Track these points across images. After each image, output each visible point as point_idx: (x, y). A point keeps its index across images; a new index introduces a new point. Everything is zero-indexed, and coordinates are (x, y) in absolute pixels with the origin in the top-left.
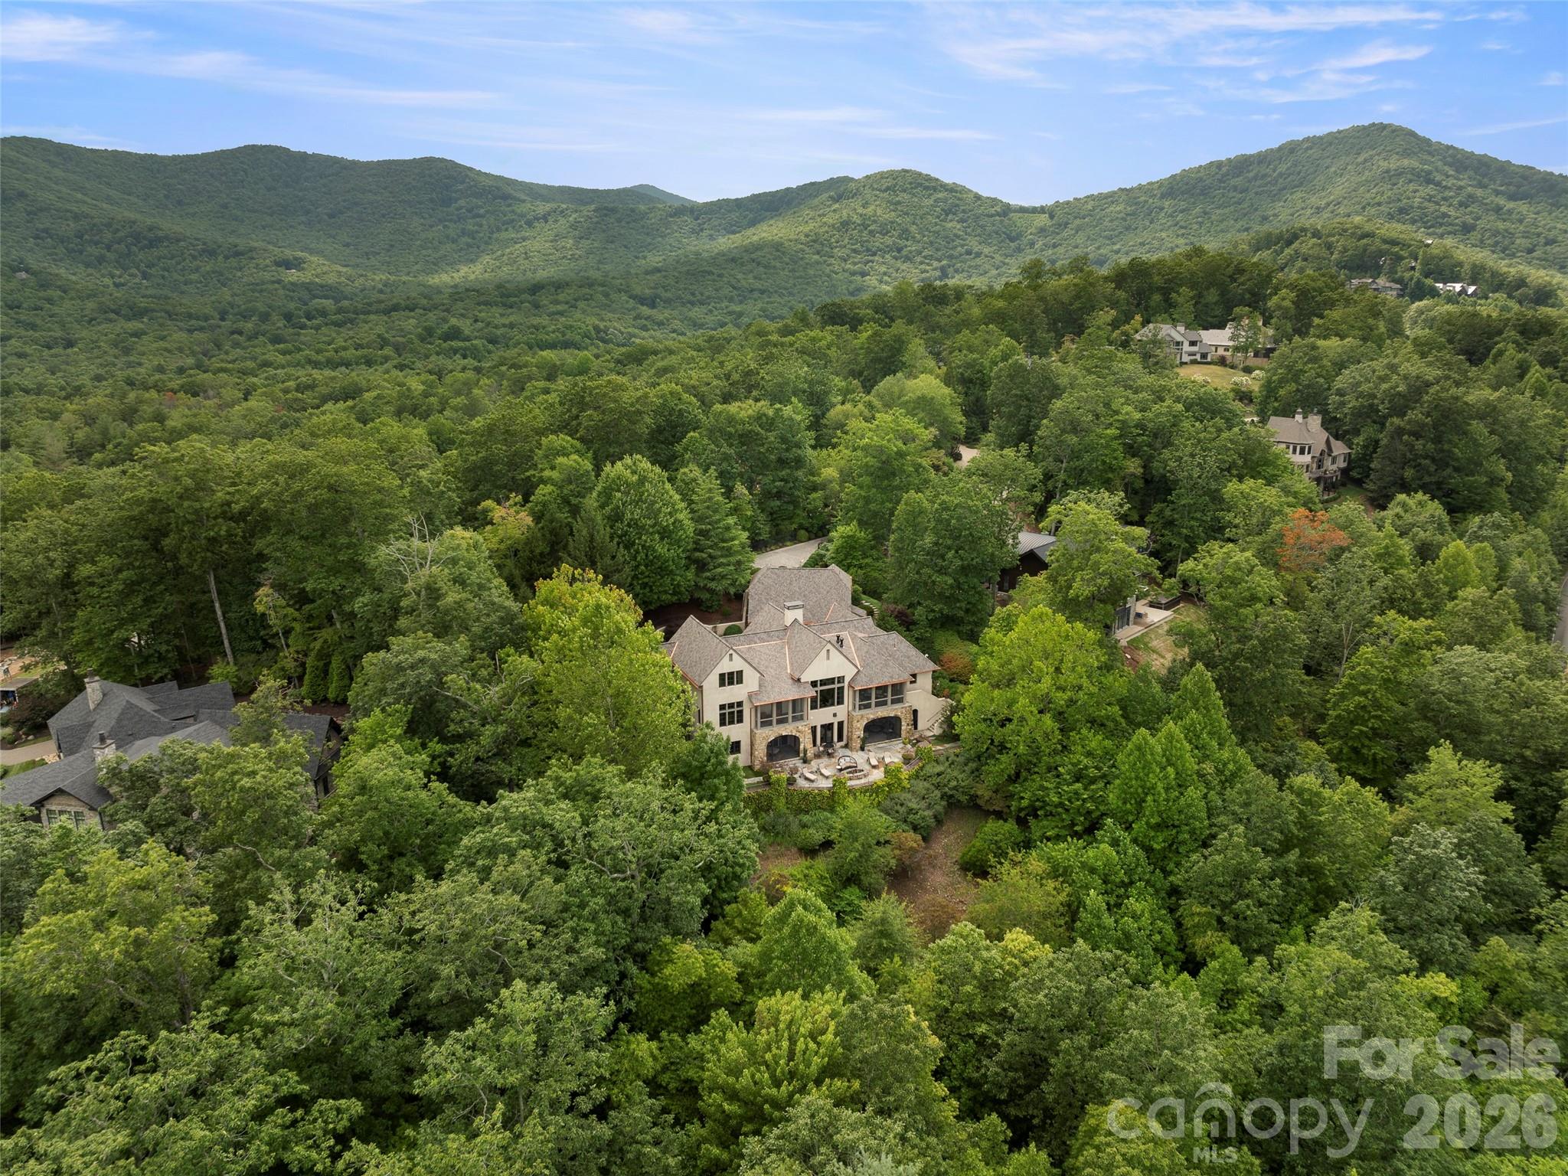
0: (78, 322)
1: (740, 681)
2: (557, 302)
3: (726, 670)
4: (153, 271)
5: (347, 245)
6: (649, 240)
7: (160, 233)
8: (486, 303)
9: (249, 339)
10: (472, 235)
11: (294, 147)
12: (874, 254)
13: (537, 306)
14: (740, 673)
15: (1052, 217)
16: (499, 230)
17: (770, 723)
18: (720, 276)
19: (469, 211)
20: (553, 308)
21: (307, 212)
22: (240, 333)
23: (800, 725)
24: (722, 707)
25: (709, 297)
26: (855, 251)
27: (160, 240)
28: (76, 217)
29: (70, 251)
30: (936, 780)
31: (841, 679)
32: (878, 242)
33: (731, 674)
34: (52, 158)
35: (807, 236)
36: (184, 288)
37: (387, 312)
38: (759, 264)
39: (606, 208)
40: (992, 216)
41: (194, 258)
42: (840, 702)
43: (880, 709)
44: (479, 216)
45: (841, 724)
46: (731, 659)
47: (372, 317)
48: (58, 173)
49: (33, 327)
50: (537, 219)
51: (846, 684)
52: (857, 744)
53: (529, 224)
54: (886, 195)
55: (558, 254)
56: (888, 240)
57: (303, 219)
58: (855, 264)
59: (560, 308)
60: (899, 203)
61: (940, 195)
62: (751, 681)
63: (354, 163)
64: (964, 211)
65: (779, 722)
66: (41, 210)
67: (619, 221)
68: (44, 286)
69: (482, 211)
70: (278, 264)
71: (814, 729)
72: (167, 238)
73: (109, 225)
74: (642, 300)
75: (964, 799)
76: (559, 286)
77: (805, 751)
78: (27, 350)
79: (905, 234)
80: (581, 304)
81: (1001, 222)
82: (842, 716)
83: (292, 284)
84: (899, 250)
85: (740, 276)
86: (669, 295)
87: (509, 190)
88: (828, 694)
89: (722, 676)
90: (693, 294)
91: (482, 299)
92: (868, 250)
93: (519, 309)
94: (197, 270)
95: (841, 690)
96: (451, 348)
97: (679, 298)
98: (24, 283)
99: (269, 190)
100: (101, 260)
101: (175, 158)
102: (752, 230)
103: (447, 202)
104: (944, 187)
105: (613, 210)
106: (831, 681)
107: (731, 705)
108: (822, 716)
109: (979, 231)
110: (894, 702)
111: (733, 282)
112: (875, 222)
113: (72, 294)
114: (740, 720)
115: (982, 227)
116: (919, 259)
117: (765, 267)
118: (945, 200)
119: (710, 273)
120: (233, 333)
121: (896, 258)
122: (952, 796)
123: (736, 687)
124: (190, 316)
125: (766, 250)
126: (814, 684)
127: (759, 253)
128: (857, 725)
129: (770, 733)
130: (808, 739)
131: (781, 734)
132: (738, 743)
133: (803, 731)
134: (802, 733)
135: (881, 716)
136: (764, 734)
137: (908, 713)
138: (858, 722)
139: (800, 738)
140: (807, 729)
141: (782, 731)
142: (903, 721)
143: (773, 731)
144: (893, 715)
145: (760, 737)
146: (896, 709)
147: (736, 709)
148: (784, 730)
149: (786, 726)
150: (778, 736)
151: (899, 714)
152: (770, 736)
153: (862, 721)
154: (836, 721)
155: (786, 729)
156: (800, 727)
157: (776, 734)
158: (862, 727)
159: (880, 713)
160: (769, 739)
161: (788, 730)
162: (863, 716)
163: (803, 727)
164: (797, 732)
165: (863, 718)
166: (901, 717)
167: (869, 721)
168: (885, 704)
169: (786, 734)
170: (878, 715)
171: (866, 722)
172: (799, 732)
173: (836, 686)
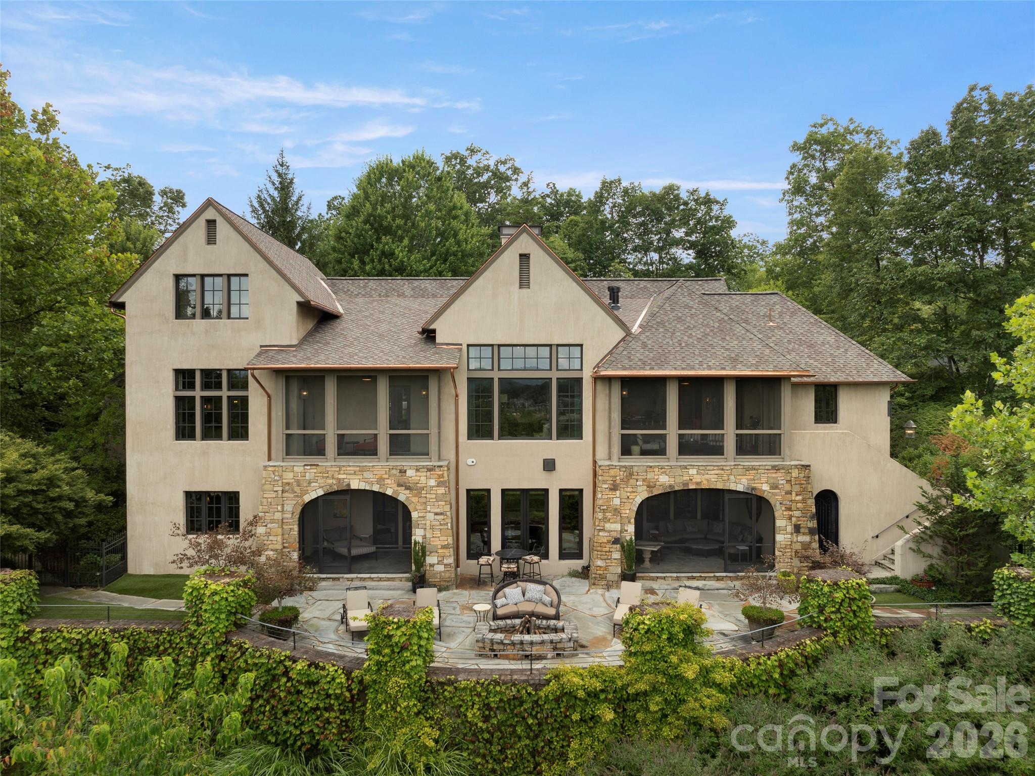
23: (411, 468)
24: (184, 377)
31: (569, 352)
33: (211, 283)
42: (570, 426)
43: (697, 460)
45: (571, 500)
46: (211, 239)
52: (610, 563)
82: (575, 475)
88: (523, 395)
89: (182, 285)
95: (571, 389)
107: (211, 377)
108: (508, 463)
110: (744, 444)
114: (240, 431)
123: (223, 325)
128: (609, 500)
129: (311, 473)
130: (436, 514)
131: (349, 485)
132: (233, 497)
133: (423, 488)
134: (418, 495)
135: (697, 483)
136: (291, 475)
137: (797, 488)
138: (614, 488)
139: (411, 508)
140: (432, 482)
141: (349, 477)
142: (779, 512)
143: (319, 469)
144: (740, 488)
145: (275, 481)
146: (753, 468)
147: (224, 393)
148: (355, 473)
149: (366, 462)
150: (336, 488)
151: (765, 487)
152: (310, 483)
153: (629, 489)
154: (554, 484)
155: (362, 470)
156: (410, 473)
157: (330, 481)
158: (630, 510)
159: (693, 471)
160: (307, 492)
161: (367, 475)
162: (631, 474)
163: (418, 474)
164: (399, 485)
165: (632, 482)
166: (772, 501)
167: (656, 492)
168: (713, 448)
169: (363, 486)
170: (686, 478)
171: (645, 495)
172: (408, 488)
173: (553, 374)
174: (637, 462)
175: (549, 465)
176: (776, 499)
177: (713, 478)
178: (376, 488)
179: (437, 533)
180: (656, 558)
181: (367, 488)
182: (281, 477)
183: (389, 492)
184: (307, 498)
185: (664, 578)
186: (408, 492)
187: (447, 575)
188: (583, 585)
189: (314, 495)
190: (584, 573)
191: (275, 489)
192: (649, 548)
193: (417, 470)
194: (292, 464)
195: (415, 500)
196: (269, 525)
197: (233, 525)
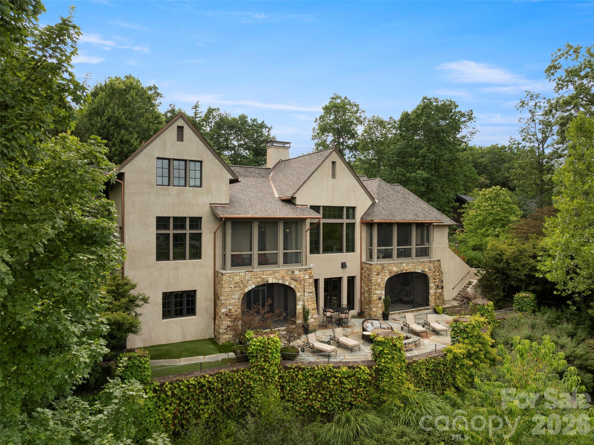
1: (197, 180)
3: (172, 153)
14: (197, 167)
17: (247, 261)
23: (297, 270)
24: (162, 222)
31: (350, 211)
42: (351, 246)
43: (403, 260)
45: (351, 280)
46: (180, 137)
51: (358, 220)
52: (378, 309)
65: (264, 261)
71: (316, 281)
77: (306, 313)
82: (353, 270)
88: (332, 231)
95: (351, 229)
106: (338, 211)
108: (325, 265)
110: (417, 254)
114: (196, 254)
123: (188, 189)
128: (377, 280)
129: (248, 276)
130: (309, 293)
131: (268, 281)
132: (192, 294)
133: (302, 280)
134: (300, 284)
135: (406, 270)
136: (238, 278)
137: (437, 270)
138: (378, 274)
139: (296, 290)
140: (307, 277)
141: (268, 277)
142: (431, 280)
143: (253, 273)
144: (419, 271)
145: (230, 281)
146: (423, 262)
147: (188, 231)
148: (271, 275)
150: (261, 283)
151: (427, 270)
152: (248, 281)
153: (383, 274)
154: (345, 275)
155: (274, 272)
156: (297, 272)
157: (258, 280)
158: (383, 284)
159: (404, 265)
160: (246, 287)
161: (277, 275)
162: (384, 267)
163: (300, 273)
164: (292, 279)
165: (384, 270)
166: (429, 276)
167: (392, 275)
168: (408, 254)
169: (275, 281)
170: (402, 268)
171: (388, 277)
172: (295, 280)
173: (345, 221)
174: (384, 261)
175: (344, 266)
177: (411, 267)
178: (280, 282)
179: (310, 303)
180: (393, 303)
181: (277, 282)
182: (233, 279)
183: (287, 283)
184: (247, 290)
185: (395, 314)
186: (295, 282)
187: (315, 323)
189: (250, 288)
191: (231, 286)
192: (392, 298)
193: (300, 271)
194: (239, 271)
195: (298, 286)
196: (228, 307)
197: (191, 311)
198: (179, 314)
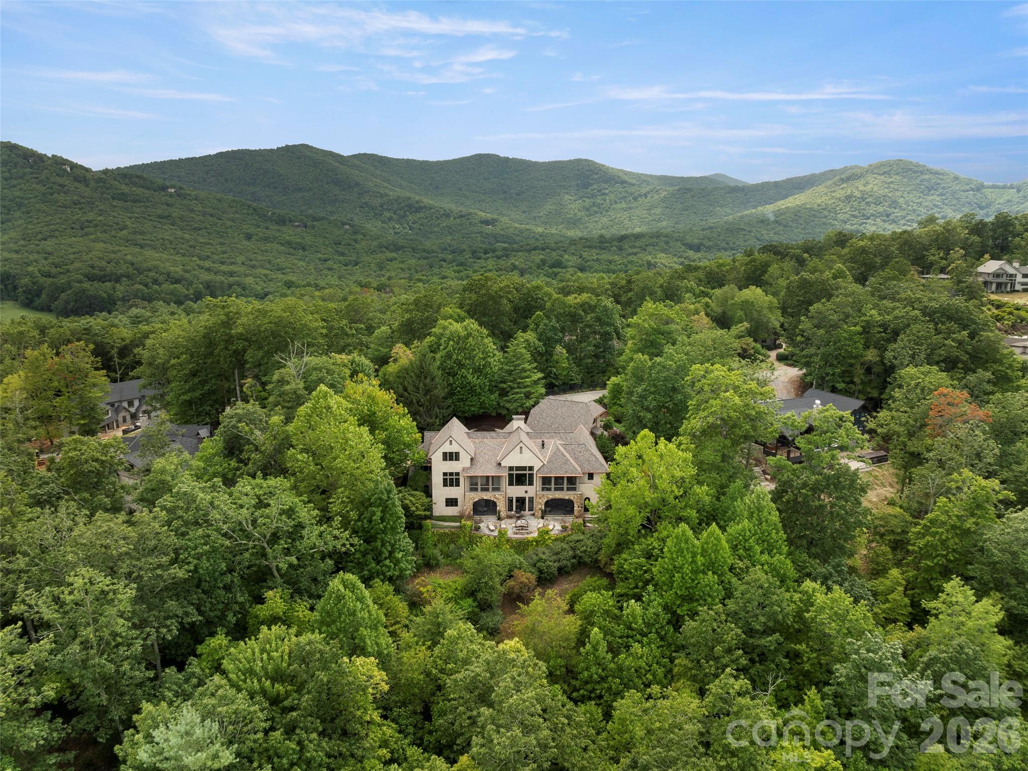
0: (366, 252)
1: (457, 459)
2: (634, 247)
3: (448, 450)
4: (415, 226)
5: (524, 212)
6: (711, 209)
7: (422, 205)
8: (589, 247)
9: (449, 263)
10: (599, 206)
11: (502, 155)
12: (868, 218)
13: (621, 249)
14: (457, 454)
15: (1019, 191)
16: (616, 203)
17: (476, 490)
18: (750, 232)
19: (599, 191)
20: (630, 251)
21: (505, 192)
22: (445, 261)
23: (497, 494)
24: (445, 474)
25: (738, 246)
26: (853, 216)
27: (421, 208)
28: (382, 196)
29: (376, 214)
30: (572, 544)
31: (531, 468)
32: (872, 210)
33: (451, 454)
34: (377, 164)
35: (819, 205)
36: (429, 235)
37: (529, 251)
38: (780, 224)
39: (686, 189)
40: (967, 191)
41: (438, 218)
42: (531, 484)
43: (558, 492)
44: (604, 194)
45: (531, 499)
46: (451, 444)
47: (520, 253)
48: (378, 172)
49: (343, 254)
50: (640, 196)
51: (535, 472)
52: (540, 514)
53: (635, 199)
54: (882, 177)
55: (651, 218)
56: (880, 209)
57: (502, 196)
58: (852, 225)
59: (635, 250)
60: (892, 182)
61: (926, 177)
62: (465, 461)
63: (536, 163)
64: (944, 188)
65: (483, 490)
66: (366, 192)
67: (693, 196)
68: (355, 233)
69: (607, 191)
70: (482, 222)
71: (510, 499)
72: (425, 207)
73: (396, 200)
74: (691, 247)
75: (587, 560)
76: (638, 237)
77: (502, 512)
78: (335, 266)
79: (894, 204)
80: (649, 248)
81: (974, 195)
82: (532, 493)
83: (487, 234)
84: (888, 216)
85: (764, 232)
86: (710, 243)
87: (626, 178)
88: (520, 477)
89: (445, 454)
90: (727, 243)
91: (588, 244)
92: (864, 215)
93: (610, 251)
94: (438, 225)
95: (531, 476)
96: (553, 272)
97: (717, 245)
98: (346, 231)
99: (485, 179)
100: (390, 219)
101: (438, 162)
102: (782, 202)
103: (586, 186)
104: (930, 171)
105: (689, 190)
106: (524, 468)
107: (451, 474)
108: (517, 491)
109: (954, 202)
110: (568, 489)
111: (759, 235)
112: (871, 196)
113: (368, 237)
114: (458, 485)
115: (957, 199)
116: (903, 222)
117: (784, 226)
118: (929, 180)
119: (743, 230)
120: (442, 260)
121: (884, 221)
122: (580, 557)
123: (454, 463)
124: (424, 250)
125: (787, 215)
126: (511, 468)
127: (782, 217)
128: (539, 501)
129: (475, 495)
130: (502, 504)
131: (484, 498)
132: (456, 499)
133: (499, 498)
135: (558, 497)
136: (471, 496)
137: (579, 498)
138: (540, 498)
139: (497, 503)
140: (501, 497)
141: (484, 496)
142: (575, 503)
143: (477, 494)
144: (567, 498)
146: (570, 494)
147: (455, 477)
149: (488, 493)
150: (481, 499)
151: (573, 498)
152: (475, 497)
153: (543, 498)
154: (527, 496)
155: (486, 495)
157: (479, 497)
158: (543, 503)
159: (557, 495)
160: (474, 499)
163: (499, 496)
164: (494, 498)
165: (544, 496)
167: (549, 499)
168: (562, 489)
169: (486, 498)
170: (555, 496)
171: (547, 499)
173: (527, 472)
174: (545, 493)
175: (526, 492)
176: (575, 501)
177: (561, 496)
178: (489, 499)
179: (502, 507)
180: (550, 511)
182: (469, 496)
183: (492, 499)
184: (475, 501)
186: (496, 499)
187: (504, 516)
188: (533, 518)
190: (533, 515)
191: (468, 499)
192: (548, 509)
194: (472, 494)
195: (497, 501)
196: (467, 507)
197: (456, 505)
198: (452, 505)
